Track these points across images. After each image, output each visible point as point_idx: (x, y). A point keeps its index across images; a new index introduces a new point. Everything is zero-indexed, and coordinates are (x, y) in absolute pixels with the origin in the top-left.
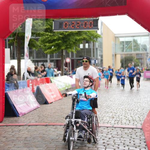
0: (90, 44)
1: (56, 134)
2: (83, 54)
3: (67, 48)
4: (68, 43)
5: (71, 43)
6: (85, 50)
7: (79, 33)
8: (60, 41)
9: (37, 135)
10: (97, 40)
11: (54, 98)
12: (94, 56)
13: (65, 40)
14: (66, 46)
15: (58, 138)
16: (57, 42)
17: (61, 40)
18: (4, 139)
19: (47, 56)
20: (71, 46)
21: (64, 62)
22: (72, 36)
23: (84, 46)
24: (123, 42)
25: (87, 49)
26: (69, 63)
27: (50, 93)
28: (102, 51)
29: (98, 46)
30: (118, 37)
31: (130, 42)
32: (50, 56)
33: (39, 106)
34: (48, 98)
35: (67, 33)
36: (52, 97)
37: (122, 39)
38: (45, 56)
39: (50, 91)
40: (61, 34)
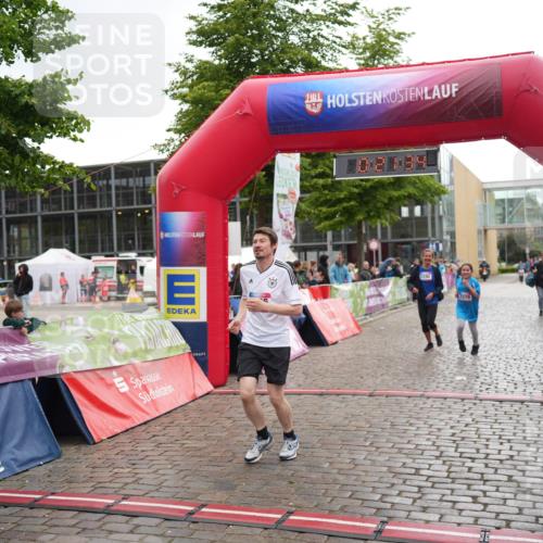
0: (425, 207)
1: (342, 414)
2: (409, 229)
3: (369, 217)
4: (371, 205)
5: (379, 205)
6: (414, 221)
7: (398, 183)
8: (352, 203)
9: (302, 416)
10: (440, 199)
11: (341, 333)
12: (434, 235)
13: (365, 199)
14: (368, 213)
15: (347, 422)
16: (345, 205)
17: (355, 199)
18: (228, 423)
19: (326, 236)
20: (378, 212)
21: (365, 248)
22: (381, 190)
23: (411, 212)
24: (503, 200)
25: (417, 218)
26: (377, 252)
27: (333, 322)
28: (452, 223)
29: (444, 212)
30: (490, 190)
31: (520, 200)
32: (333, 237)
33: (307, 351)
34: (328, 332)
35: (368, 184)
36: (337, 329)
37: (499, 195)
38: (321, 236)
39: (332, 315)
40: (356, 187)
